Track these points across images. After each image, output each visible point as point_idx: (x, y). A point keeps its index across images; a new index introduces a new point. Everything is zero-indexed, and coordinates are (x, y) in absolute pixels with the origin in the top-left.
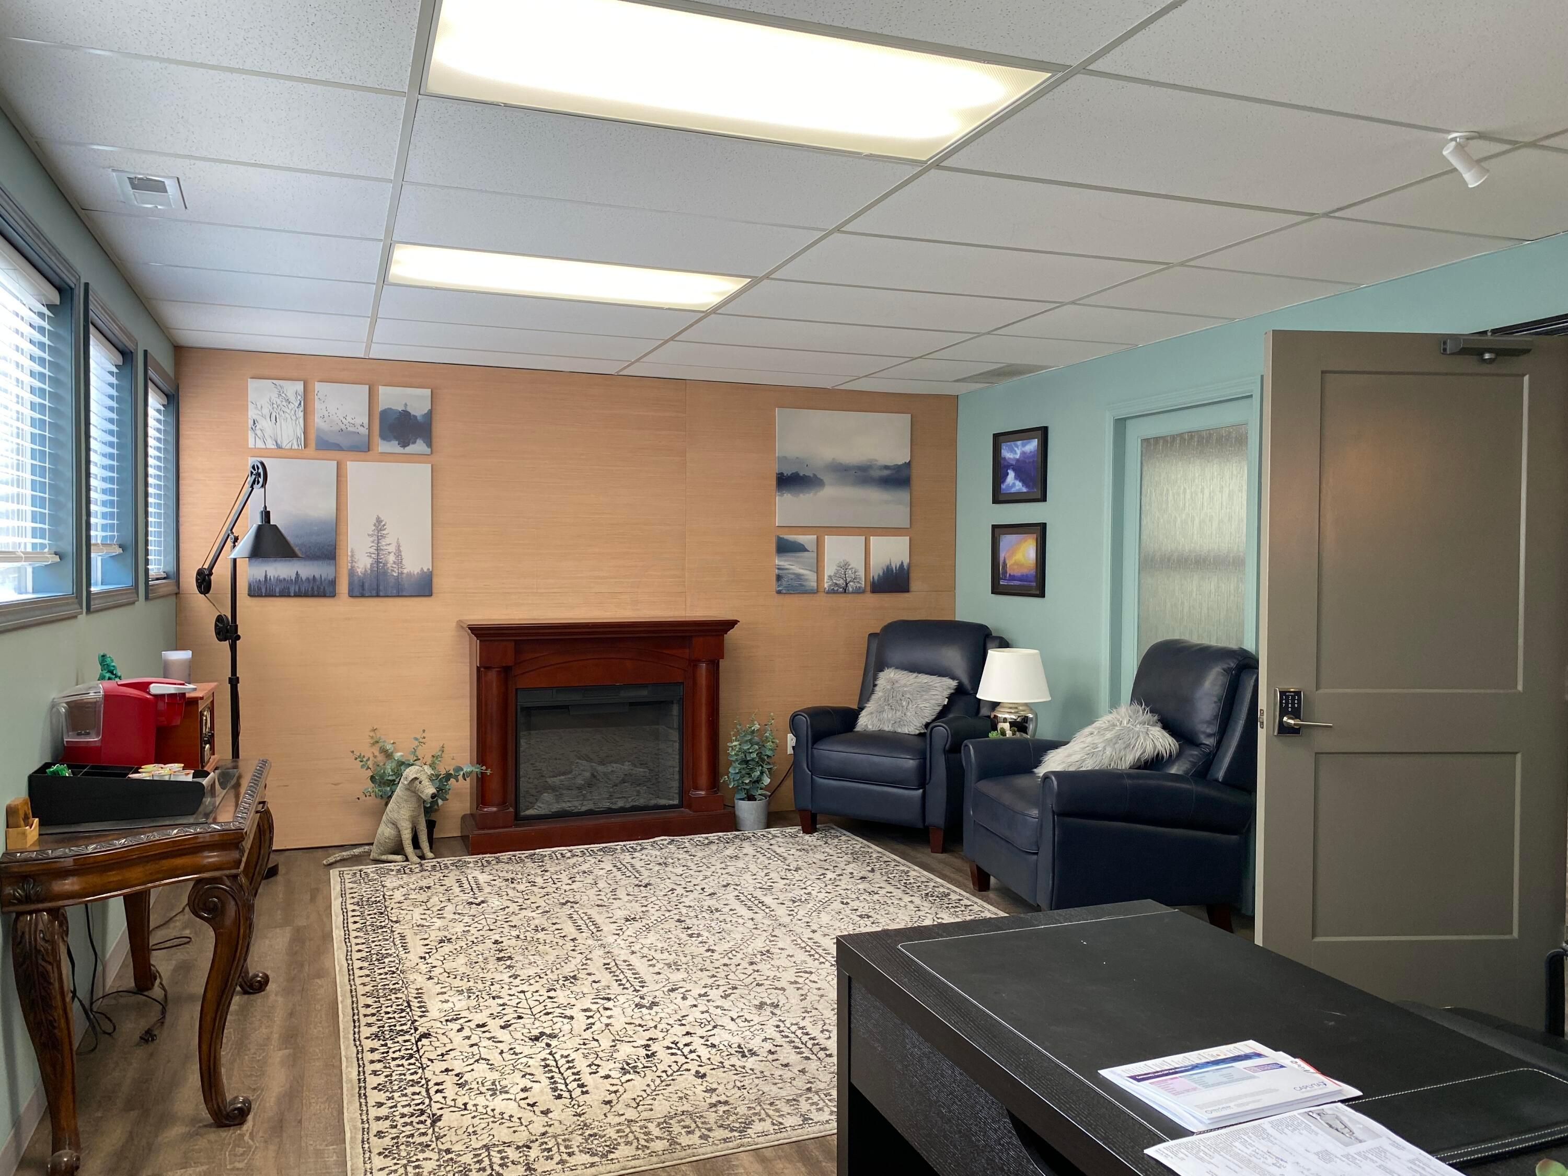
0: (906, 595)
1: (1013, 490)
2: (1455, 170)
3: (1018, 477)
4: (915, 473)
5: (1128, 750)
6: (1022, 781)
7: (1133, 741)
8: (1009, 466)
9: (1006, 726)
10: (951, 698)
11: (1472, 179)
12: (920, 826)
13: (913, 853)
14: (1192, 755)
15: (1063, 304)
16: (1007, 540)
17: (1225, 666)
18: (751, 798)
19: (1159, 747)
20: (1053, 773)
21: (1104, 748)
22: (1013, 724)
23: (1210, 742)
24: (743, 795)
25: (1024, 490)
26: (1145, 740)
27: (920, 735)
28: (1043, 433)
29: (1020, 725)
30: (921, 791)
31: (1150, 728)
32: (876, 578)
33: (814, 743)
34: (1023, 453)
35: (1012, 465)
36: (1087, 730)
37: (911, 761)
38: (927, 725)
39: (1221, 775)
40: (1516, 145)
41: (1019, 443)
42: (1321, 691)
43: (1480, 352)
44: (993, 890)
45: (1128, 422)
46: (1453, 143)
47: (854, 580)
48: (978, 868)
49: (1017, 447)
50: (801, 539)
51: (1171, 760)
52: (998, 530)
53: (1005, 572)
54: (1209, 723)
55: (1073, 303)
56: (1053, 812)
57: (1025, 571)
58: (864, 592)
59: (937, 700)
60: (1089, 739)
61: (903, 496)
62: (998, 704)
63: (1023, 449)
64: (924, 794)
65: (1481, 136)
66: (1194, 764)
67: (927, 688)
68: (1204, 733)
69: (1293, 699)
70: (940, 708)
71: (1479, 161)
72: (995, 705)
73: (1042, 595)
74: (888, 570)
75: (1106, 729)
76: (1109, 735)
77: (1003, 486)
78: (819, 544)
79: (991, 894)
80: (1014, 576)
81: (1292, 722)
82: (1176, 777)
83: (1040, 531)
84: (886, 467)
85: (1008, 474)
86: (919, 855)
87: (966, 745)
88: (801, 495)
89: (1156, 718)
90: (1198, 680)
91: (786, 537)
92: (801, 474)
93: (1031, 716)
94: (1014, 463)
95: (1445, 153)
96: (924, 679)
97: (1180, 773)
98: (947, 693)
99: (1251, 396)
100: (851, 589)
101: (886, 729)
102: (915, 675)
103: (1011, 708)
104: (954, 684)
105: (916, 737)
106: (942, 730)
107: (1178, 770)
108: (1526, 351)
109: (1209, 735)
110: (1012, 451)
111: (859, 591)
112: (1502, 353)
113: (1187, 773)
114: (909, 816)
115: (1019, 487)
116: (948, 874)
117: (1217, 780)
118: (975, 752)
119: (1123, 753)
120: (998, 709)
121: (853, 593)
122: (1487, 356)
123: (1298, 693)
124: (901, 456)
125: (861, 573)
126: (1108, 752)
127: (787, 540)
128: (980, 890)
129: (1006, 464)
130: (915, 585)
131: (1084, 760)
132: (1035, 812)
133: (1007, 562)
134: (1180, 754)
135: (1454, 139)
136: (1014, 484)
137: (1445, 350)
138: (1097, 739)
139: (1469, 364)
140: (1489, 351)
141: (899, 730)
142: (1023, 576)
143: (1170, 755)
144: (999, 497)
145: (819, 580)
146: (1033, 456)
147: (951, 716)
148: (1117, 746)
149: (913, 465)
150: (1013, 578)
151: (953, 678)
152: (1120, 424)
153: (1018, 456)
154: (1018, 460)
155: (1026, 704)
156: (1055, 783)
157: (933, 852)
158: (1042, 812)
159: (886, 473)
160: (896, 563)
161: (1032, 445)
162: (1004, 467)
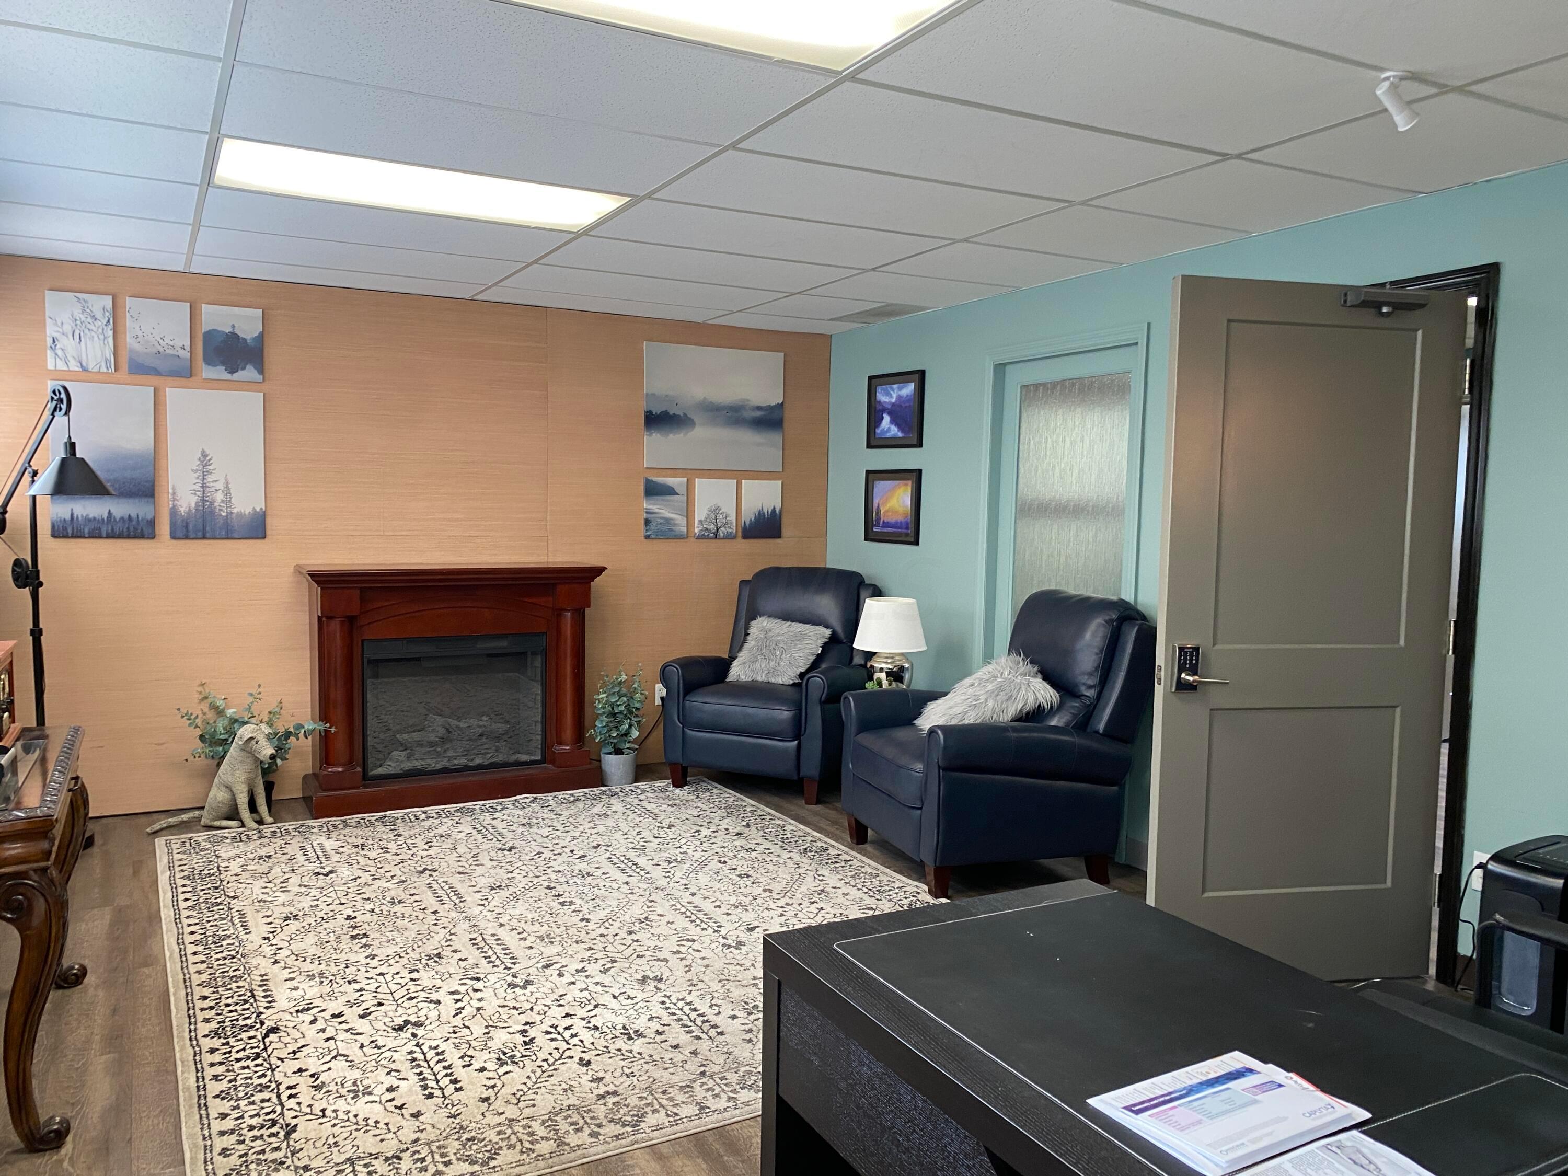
0: (778, 541)
1: (888, 435)
2: (1386, 110)
3: (893, 421)
4: (788, 415)
5: (1010, 702)
6: (901, 734)
7: (1015, 693)
8: (884, 410)
9: (883, 676)
10: (825, 646)
11: (1402, 122)
12: (795, 778)
13: (786, 805)
14: (1073, 707)
15: (954, 241)
16: (881, 486)
17: (1107, 618)
18: (619, 752)
19: (1041, 699)
20: (938, 726)
21: (986, 700)
22: (889, 674)
23: (1091, 693)
24: (610, 749)
25: (900, 435)
26: (1026, 691)
27: (794, 685)
28: (920, 376)
29: (896, 675)
30: (796, 742)
31: (1032, 680)
32: (748, 523)
33: (685, 694)
34: (899, 397)
35: (887, 409)
36: (968, 681)
37: (786, 713)
38: (802, 675)
39: (1101, 727)
40: (1444, 89)
41: (895, 386)
42: (1217, 647)
43: (1378, 306)
44: (872, 842)
45: (1008, 368)
46: (1386, 84)
47: (724, 525)
48: (857, 821)
49: (892, 390)
50: (671, 481)
51: (1052, 711)
52: (872, 476)
53: (878, 519)
54: (1090, 674)
55: (966, 240)
56: (939, 767)
57: (900, 518)
58: (735, 537)
59: (811, 649)
60: (970, 691)
61: (776, 438)
62: (874, 654)
63: (899, 393)
64: (799, 746)
65: (1414, 77)
66: (1074, 716)
67: (802, 637)
68: (1084, 684)
69: (1191, 656)
70: (814, 657)
71: (1410, 103)
72: (870, 655)
73: (917, 543)
74: (761, 514)
75: (988, 681)
76: (990, 687)
77: (878, 431)
78: (690, 487)
79: (868, 847)
80: (888, 522)
81: (1190, 678)
82: (1056, 729)
83: (916, 476)
84: (759, 408)
85: (883, 418)
86: (793, 808)
87: (846, 698)
88: (671, 436)
89: (1036, 669)
90: (1081, 630)
91: (655, 479)
92: (671, 413)
93: (907, 665)
94: (889, 407)
95: (1379, 92)
96: (798, 627)
97: (1061, 724)
98: (821, 642)
99: (1136, 344)
100: (722, 535)
101: (760, 679)
102: (789, 623)
103: (887, 658)
104: (828, 632)
105: (791, 687)
106: (817, 681)
107: (1059, 721)
108: (1422, 306)
109: (1090, 687)
110: (888, 394)
111: (730, 537)
112: (1400, 307)
113: (1068, 724)
114: (784, 768)
115: (894, 431)
116: (824, 827)
117: (1097, 732)
118: (855, 705)
119: (1004, 705)
120: (875, 658)
121: (723, 538)
122: (1385, 310)
123: (1196, 649)
124: (774, 397)
125: (733, 518)
126: (991, 703)
127: (655, 483)
128: (858, 844)
129: (881, 408)
130: (785, 531)
131: (966, 713)
132: (919, 766)
133: (881, 508)
134: (1061, 705)
135: (1387, 79)
136: (889, 429)
137: (1345, 301)
138: (979, 692)
139: (1367, 317)
140: (1387, 304)
141: (773, 680)
142: (897, 523)
143: (1052, 707)
144: (874, 442)
145: (689, 524)
146: (909, 401)
147: (824, 666)
148: (999, 697)
149: (786, 405)
150: (886, 524)
151: (827, 627)
152: (1000, 369)
153: (893, 400)
154: (893, 405)
155: (902, 654)
156: (942, 737)
157: (807, 803)
158: (927, 766)
159: (759, 414)
160: (767, 509)
161: (909, 389)
162: (879, 411)
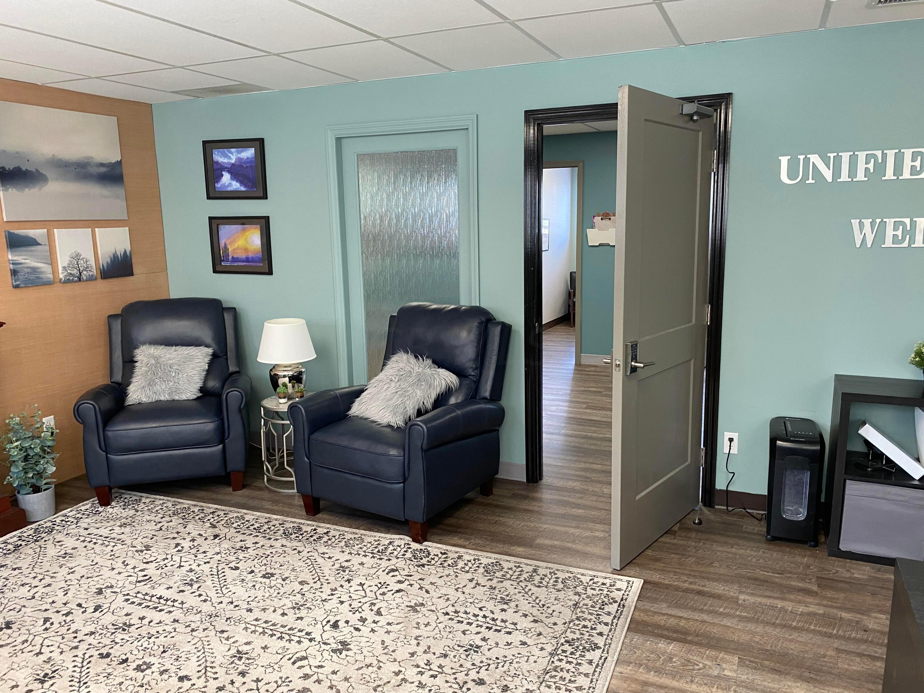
0: (131, 278)
1: (229, 189)
4: (127, 171)
8: (222, 168)
10: (210, 363)
12: (224, 474)
16: (225, 231)
17: (480, 321)
18: (36, 489)
22: (291, 378)
23: (474, 373)
24: (29, 489)
25: (243, 189)
27: (198, 398)
28: (260, 144)
30: (221, 446)
32: (105, 265)
33: (105, 424)
34: (239, 159)
35: (227, 168)
37: (211, 424)
41: (233, 150)
45: (344, 140)
47: (86, 269)
49: (232, 153)
50: (33, 233)
52: (216, 221)
53: (227, 255)
57: (249, 254)
58: (96, 279)
59: (201, 367)
61: (119, 191)
63: (239, 155)
64: (224, 448)
66: (469, 391)
67: (190, 358)
68: (469, 368)
70: (206, 372)
72: (272, 367)
73: (270, 273)
74: (115, 257)
77: (218, 185)
78: (50, 237)
79: (322, 515)
80: (238, 258)
81: (636, 364)
83: (262, 222)
84: (102, 165)
85: (222, 175)
88: (27, 190)
91: (16, 232)
92: (24, 169)
93: (303, 370)
94: (229, 166)
98: (207, 360)
99: (466, 129)
100: (85, 278)
101: (162, 398)
102: (174, 348)
103: (287, 367)
104: (208, 351)
105: (194, 402)
106: (236, 394)
109: (473, 369)
110: (226, 156)
111: (91, 279)
114: (214, 468)
115: (236, 186)
117: (485, 398)
120: (277, 369)
121: (87, 280)
123: (637, 345)
124: (114, 156)
125: (92, 262)
127: (18, 235)
128: (314, 515)
129: (219, 167)
130: (135, 270)
132: (396, 452)
133: (229, 247)
134: (459, 385)
136: (230, 185)
141: (177, 398)
142: (248, 258)
143: (454, 388)
144: (213, 194)
145: (55, 271)
146: (250, 162)
149: (123, 162)
150: (235, 260)
151: (206, 346)
152: (340, 141)
153: (233, 161)
154: (233, 165)
155: (301, 363)
156: (425, 428)
157: (235, 490)
159: (103, 170)
160: (120, 251)
161: (249, 153)
162: (218, 169)
